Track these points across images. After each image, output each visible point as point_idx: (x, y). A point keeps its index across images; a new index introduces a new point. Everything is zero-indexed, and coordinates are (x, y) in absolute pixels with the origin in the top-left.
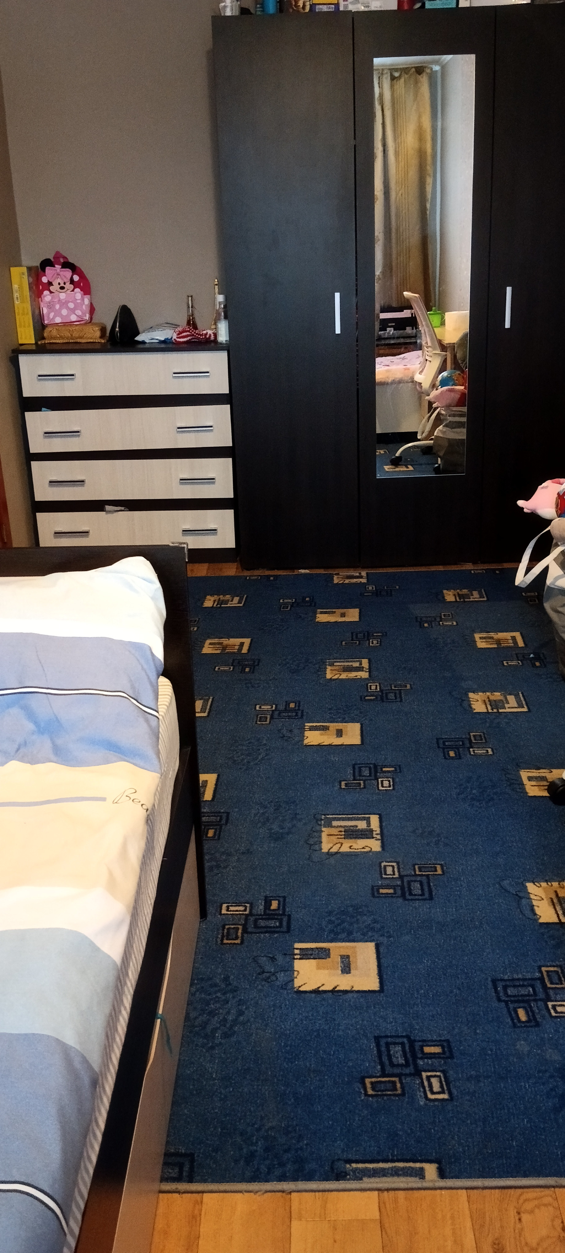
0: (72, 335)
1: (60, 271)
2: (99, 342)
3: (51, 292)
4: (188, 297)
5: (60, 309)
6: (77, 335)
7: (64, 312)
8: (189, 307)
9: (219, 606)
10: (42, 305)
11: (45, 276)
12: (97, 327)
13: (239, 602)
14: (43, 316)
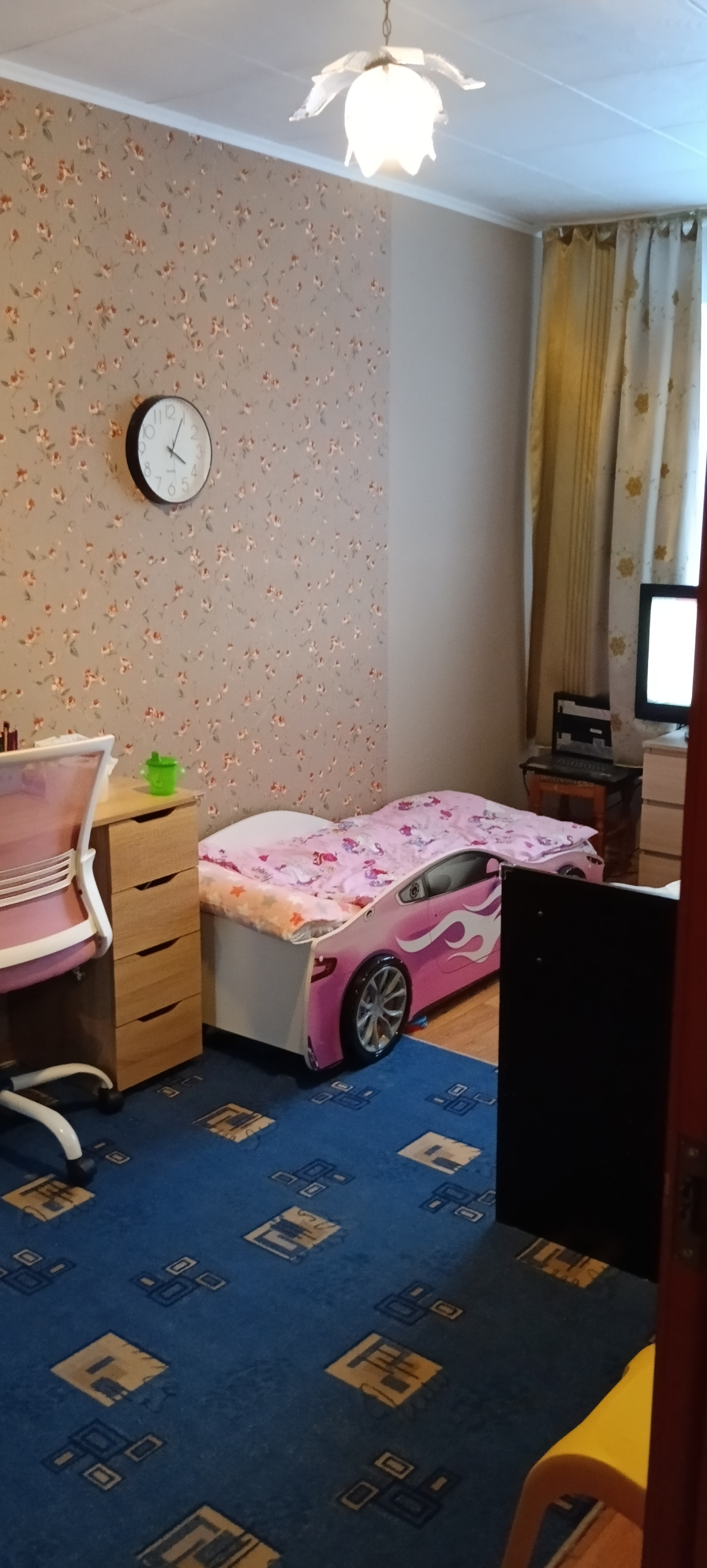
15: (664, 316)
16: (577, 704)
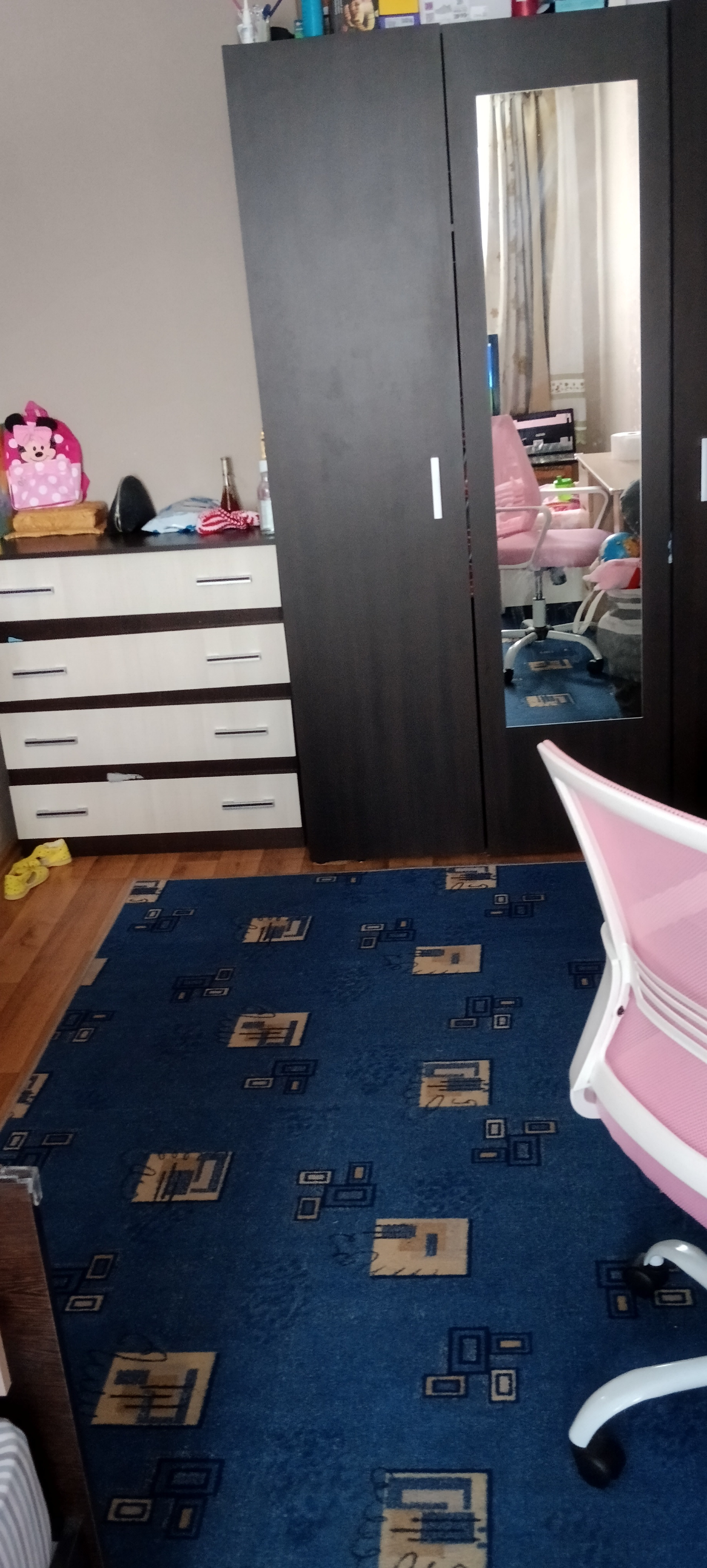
0: (53, 525)
1: (35, 430)
2: (92, 534)
3: (23, 462)
4: (222, 459)
5: (37, 485)
6: (61, 525)
7: (43, 490)
8: (224, 475)
9: (267, 940)
10: (10, 481)
11: (13, 438)
12: (90, 511)
13: (299, 933)
14: (13, 496)
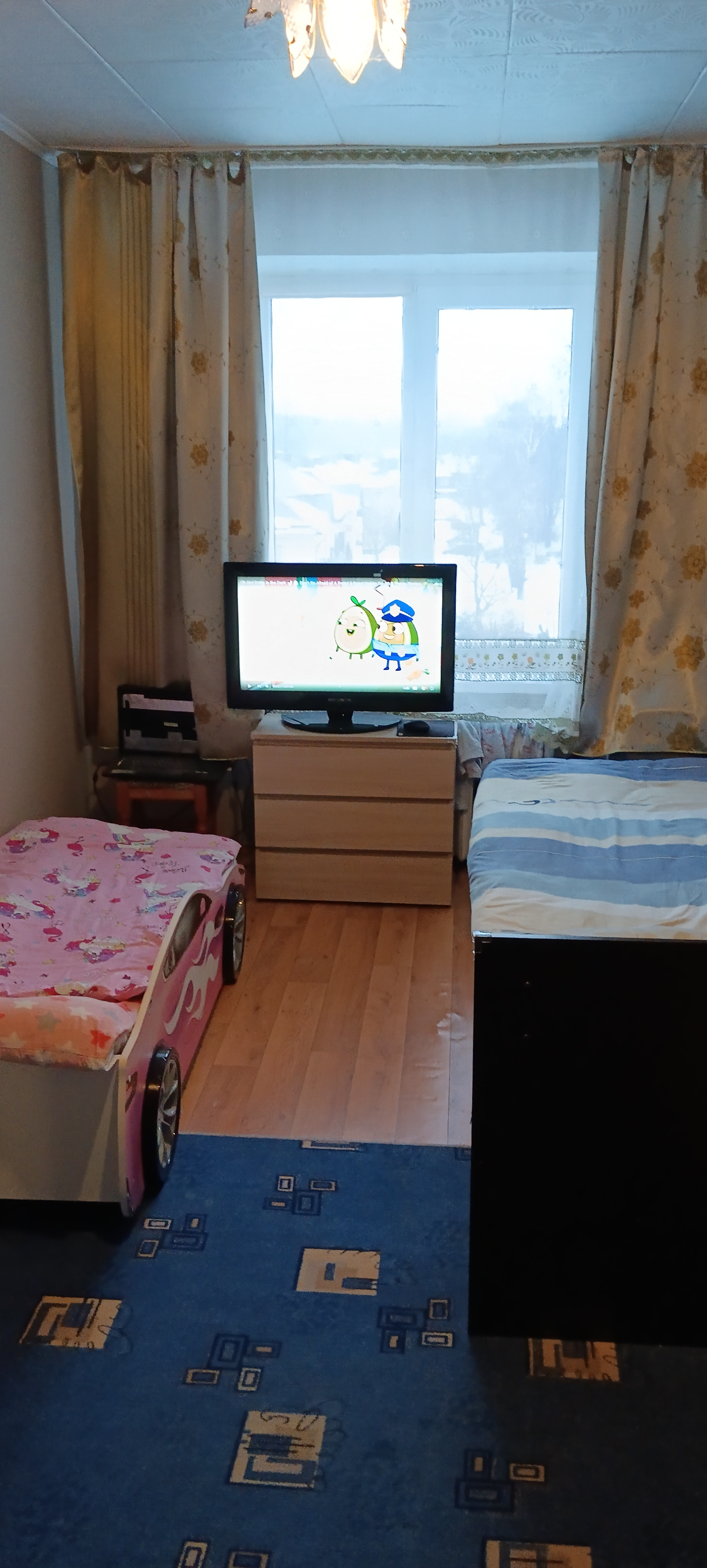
15: (219, 266)
16: (145, 697)
